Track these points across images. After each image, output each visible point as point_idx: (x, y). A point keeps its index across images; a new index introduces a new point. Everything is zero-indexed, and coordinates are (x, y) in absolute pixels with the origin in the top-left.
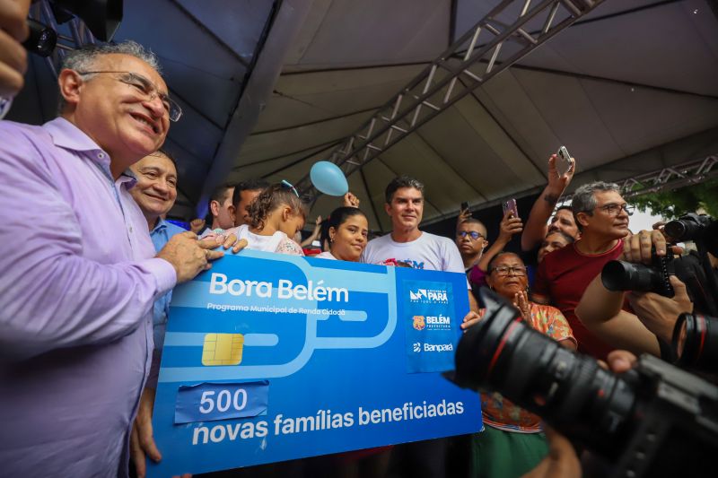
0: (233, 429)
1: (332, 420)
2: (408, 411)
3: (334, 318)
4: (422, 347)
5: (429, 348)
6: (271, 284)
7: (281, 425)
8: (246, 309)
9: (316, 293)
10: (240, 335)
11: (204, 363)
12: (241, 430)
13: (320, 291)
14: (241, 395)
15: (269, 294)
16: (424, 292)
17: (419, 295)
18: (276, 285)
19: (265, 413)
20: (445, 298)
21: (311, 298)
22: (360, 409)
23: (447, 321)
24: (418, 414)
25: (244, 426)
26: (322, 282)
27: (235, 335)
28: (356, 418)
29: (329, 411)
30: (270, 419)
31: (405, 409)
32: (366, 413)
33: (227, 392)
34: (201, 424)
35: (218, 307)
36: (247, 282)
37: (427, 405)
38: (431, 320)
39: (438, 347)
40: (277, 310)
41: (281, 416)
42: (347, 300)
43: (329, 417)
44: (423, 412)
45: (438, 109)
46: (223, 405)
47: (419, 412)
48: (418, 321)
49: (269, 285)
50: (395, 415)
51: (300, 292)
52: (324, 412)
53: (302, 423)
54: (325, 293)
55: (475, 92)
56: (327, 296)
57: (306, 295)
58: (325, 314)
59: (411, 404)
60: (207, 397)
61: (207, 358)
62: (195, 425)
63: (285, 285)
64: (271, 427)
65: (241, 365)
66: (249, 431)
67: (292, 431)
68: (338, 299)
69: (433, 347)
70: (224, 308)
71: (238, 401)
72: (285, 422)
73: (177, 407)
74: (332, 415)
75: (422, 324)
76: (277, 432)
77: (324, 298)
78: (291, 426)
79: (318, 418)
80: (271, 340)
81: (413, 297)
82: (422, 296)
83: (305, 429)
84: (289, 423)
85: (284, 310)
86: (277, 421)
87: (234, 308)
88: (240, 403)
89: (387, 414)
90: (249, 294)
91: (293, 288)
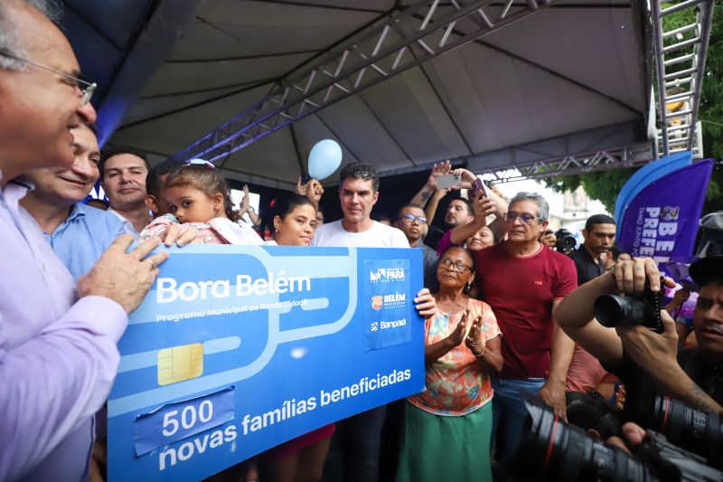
0: (202, 442)
1: (297, 408)
2: (364, 385)
3: (297, 309)
4: (379, 326)
5: (385, 325)
6: (227, 282)
7: (249, 425)
8: (202, 314)
9: (277, 285)
10: (199, 344)
11: (160, 383)
12: (209, 440)
13: (281, 282)
14: (206, 407)
15: (226, 294)
16: (383, 271)
17: (378, 275)
18: (233, 283)
19: (232, 418)
20: (403, 275)
21: (272, 292)
22: (322, 392)
23: (402, 298)
24: (373, 386)
25: (213, 436)
26: (283, 272)
27: (194, 345)
28: (318, 402)
29: (294, 401)
30: (238, 422)
31: (362, 383)
32: (328, 394)
33: (191, 407)
34: (166, 447)
35: (170, 318)
36: (201, 283)
37: (380, 377)
38: (388, 298)
39: (393, 323)
40: (236, 310)
41: (248, 416)
42: (309, 288)
43: (294, 406)
44: (376, 384)
45: (386, 74)
46: (188, 422)
47: (373, 384)
48: (377, 302)
49: (226, 283)
50: (352, 391)
51: (261, 286)
52: (289, 403)
53: (269, 418)
54: (286, 284)
55: (424, 64)
56: (288, 287)
57: (267, 289)
58: (287, 306)
59: (367, 378)
60: (170, 418)
61: (163, 377)
62: (160, 450)
63: (244, 281)
64: (239, 430)
65: (202, 376)
66: (218, 439)
67: (260, 427)
68: (300, 289)
69: (388, 324)
70: (177, 317)
71: (203, 414)
72: (253, 421)
73: (136, 438)
74: (296, 403)
75: (380, 303)
76: (246, 432)
77: (286, 290)
78: (259, 423)
79: (284, 409)
80: (233, 343)
81: (373, 277)
82: (382, 276)
83: (272, 422)
84: (256, 421)
85: (244, 309)
86: (245, 422)
87: (188, 315)
88: (206, 415)
89: (346, 391)
90: (204, 296)
91: (252, 283)
